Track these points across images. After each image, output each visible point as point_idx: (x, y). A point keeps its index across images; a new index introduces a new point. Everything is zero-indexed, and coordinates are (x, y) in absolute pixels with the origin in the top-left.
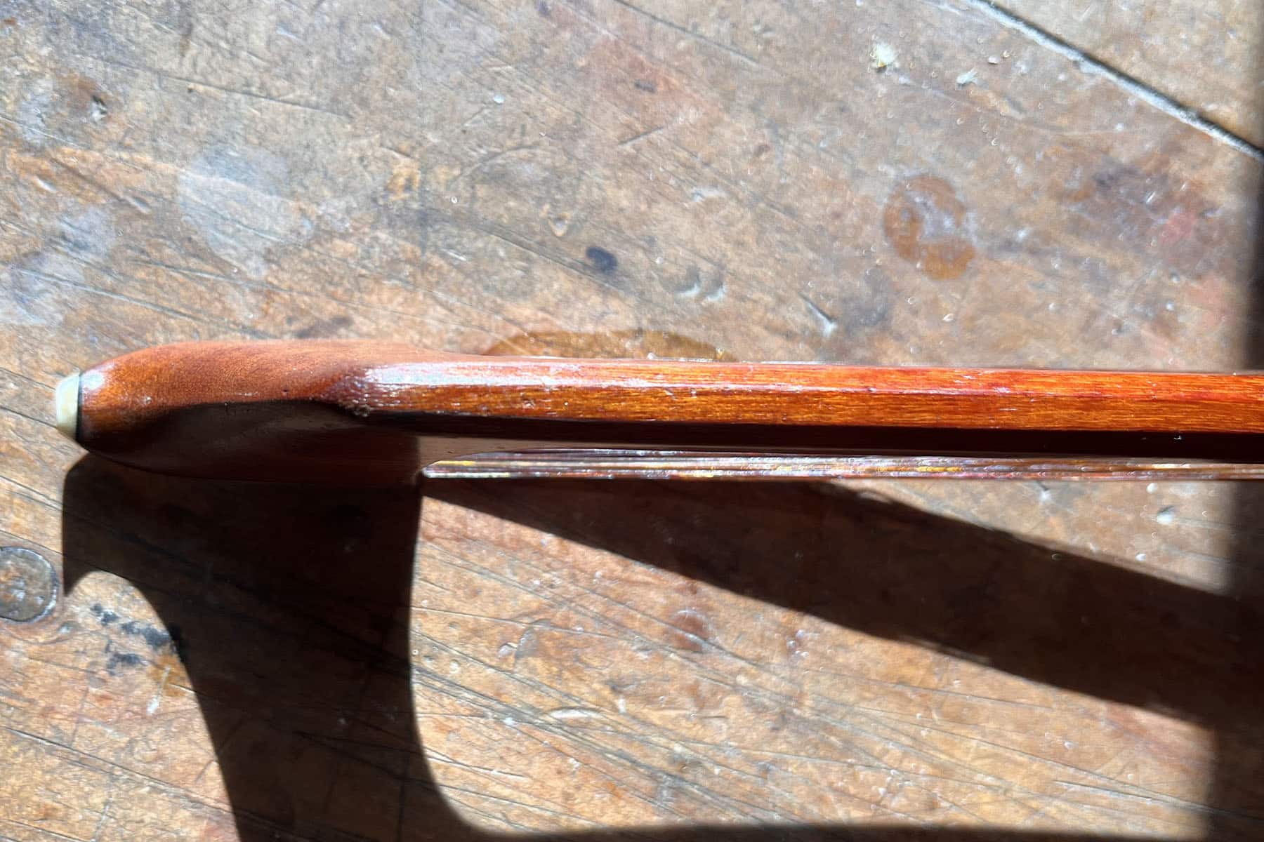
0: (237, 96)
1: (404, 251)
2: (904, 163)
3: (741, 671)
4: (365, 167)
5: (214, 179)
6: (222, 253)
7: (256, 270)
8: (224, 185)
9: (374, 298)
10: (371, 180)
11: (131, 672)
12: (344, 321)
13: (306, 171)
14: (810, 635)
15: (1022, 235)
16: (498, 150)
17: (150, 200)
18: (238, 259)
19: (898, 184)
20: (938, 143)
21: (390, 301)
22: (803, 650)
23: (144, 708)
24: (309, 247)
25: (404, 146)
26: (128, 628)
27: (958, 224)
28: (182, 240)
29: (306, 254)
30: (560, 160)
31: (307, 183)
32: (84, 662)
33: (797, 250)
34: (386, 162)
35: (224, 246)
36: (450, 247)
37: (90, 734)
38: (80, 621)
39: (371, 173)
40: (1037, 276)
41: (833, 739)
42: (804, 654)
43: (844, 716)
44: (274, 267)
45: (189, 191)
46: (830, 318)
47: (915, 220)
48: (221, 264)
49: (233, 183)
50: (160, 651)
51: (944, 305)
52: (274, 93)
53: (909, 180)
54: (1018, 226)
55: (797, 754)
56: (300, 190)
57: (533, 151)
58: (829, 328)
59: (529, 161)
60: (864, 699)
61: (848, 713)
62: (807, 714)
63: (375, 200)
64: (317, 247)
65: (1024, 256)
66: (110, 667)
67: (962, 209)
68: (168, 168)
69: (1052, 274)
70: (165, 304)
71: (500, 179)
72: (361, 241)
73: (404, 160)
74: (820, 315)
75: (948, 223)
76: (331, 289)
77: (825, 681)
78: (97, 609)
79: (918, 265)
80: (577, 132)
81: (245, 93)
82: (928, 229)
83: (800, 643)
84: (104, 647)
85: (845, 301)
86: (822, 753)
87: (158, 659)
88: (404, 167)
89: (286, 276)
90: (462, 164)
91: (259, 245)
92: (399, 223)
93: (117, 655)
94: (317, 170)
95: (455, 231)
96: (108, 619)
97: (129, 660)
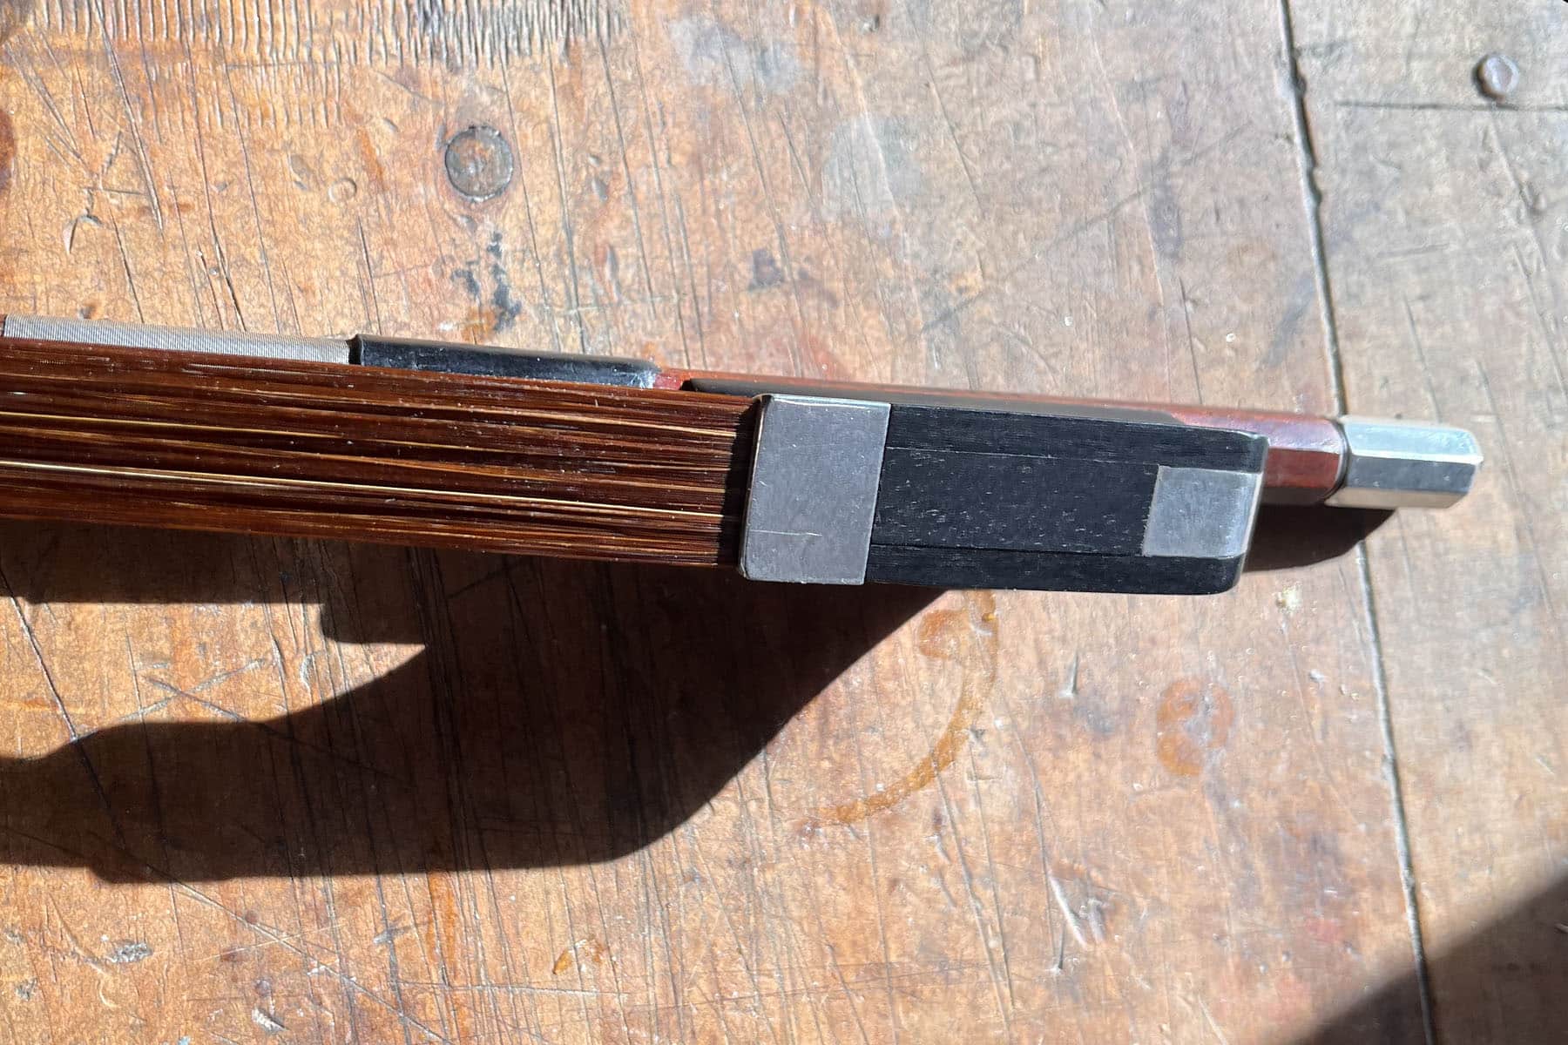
0: (946, 123)
1: (914, 315)
2: (1225, 670)
3: (760, 801)
4: (955, 249)
5: (875, 140)
6: (825, 178)
7: (830, 211)
8: (876, 151)
9: (865, 314)
10: (949, 259)
11: (463, 292)
12: (833, 301)
13: (925, 206)
14: (822, 840)
15: (1236, 804)
16: (1031, 343)
17: (830, 102)
18: (828, 192)
19: (1207, 676)
20: (1257, 687)
21: (871, 327)
22: (809, 843)
23: (439, 321)
24: (871, 242)
25: (990, 270)
26: (496, 270)
27: (1210, 745)
28: (816, 141)
29: (865, 242)
31: (916, 212)
32: (447, 250)
33: (1108, 627)
34: (969, 263)
35: (832, 176)
36: (938, 350)
37: (393, 287)
38: (480, 228)
39: (954, 256)
40: (1215, 840)
41: (752, 920)
42: (806, 846)
43: (776, 916)
44: (840, 224)
45: (855, 126)
46: (1075, 689)
47: (1191, 706)
48: (818, 181)
49: (881, 156)
50: (493, 307)
51: (1145, 776)
52: (965, 149)
53: (1217, 683)
54: (1241, 797)
55: (721, 896)
56: (908, 210)
58: (1068, 693)
59: (1039, 372)
60: (800, 924)
61: (781, 918)
62: (760, 883)
63: (936, 271)
64: (875, 247)
65: (1222, 818)
66: (457, 273)
67: (1224, 741)
68: (862, 101)
69: (1224, 851)
70: (762, 157)
72: (900, 278)
73: (978, 274)
74: (1072, 680)
75: (1206, 736)
76: (851, 276)
77: (795, 880)
78: (497, 237)
79: (1160, 734)
81: (951, 127)
82: (1191, 722)
83: (812, 835)
84: (469, 259)
85: (1095, 692)
86: (735, 918)
87: (486, 309)
89: (839, 236)
90: (1004, 321)
91: (849, 203)
92: (931, 299)
93: (470, 273)
94: (930, 213)
95: (953, 346)
96: (495, 250)
97: (472, 286)
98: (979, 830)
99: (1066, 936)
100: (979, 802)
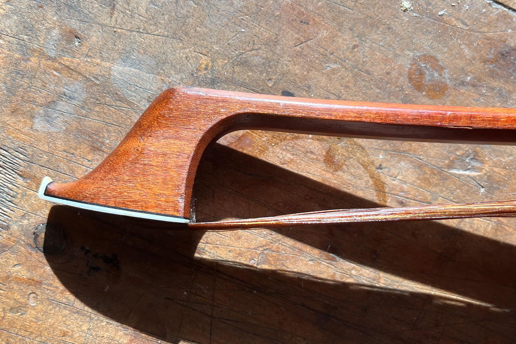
0: (135, 33)
2: (416, 50)
3: (354, 268)
4: (188, 61)
5: (126, 68)
6: (130, 99)
7: (144, 105)
8: (130, 71)
10: (191, 66)
11: (97, 274)
13: (164, 63)
14: (382, 253)
15: (469, 78)
16: (244, 52)
17: (100, 78)
18: (137, 102)
19: (414, 59)
20: (431, 41)
23: (103, 289)
25: (204, 51)
26: (95, 256)
27: (441, 75)
28: (113, 94)
30: (270, 55)
31: (164, 68)
32: (78, 271)
33: (372, 89)
34: (197, 58)
35: (131, 96)
38: (76, 253)
39: (190, 63)
40: (476, 96)
45: (115, 74)
47: (422, 74)
48: (129, 103)
49: (134, 70)
50: (109, 265)
52: (150, 31)
53: (419, 57)
54: (467, 75)
56: (162, 71)
57: (258, 51)
59: (257, 56)
63: (192, 75)
65: (470, 88)
66: (88, 272)
67: (442, 68)
68: (108, 64)
69: (482, 95)
70: (107, 121)
71: (245, 63)
73: (204, 57)
75: (436, 75)
78: (83, 249)
79: (424, 93)
80: (276, 43)
81: (137, 32)
82: (428, 78)
83: (378, 256)
84: (86, 264)
87: (108, 269)
88: (204, 60)
90: (229, 58)
91: (146, 95)
92: (203, 84)
93: (91, 267)
94: (168, 63)
95: (226, 86)
96: (87, 252)
97: (96, 269)
98: (415, 189)
99: (473, 178)
100: (405, 183)
